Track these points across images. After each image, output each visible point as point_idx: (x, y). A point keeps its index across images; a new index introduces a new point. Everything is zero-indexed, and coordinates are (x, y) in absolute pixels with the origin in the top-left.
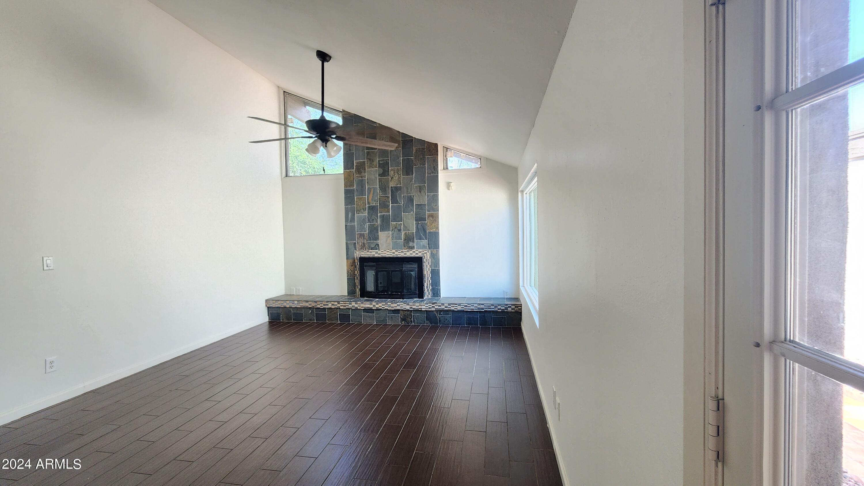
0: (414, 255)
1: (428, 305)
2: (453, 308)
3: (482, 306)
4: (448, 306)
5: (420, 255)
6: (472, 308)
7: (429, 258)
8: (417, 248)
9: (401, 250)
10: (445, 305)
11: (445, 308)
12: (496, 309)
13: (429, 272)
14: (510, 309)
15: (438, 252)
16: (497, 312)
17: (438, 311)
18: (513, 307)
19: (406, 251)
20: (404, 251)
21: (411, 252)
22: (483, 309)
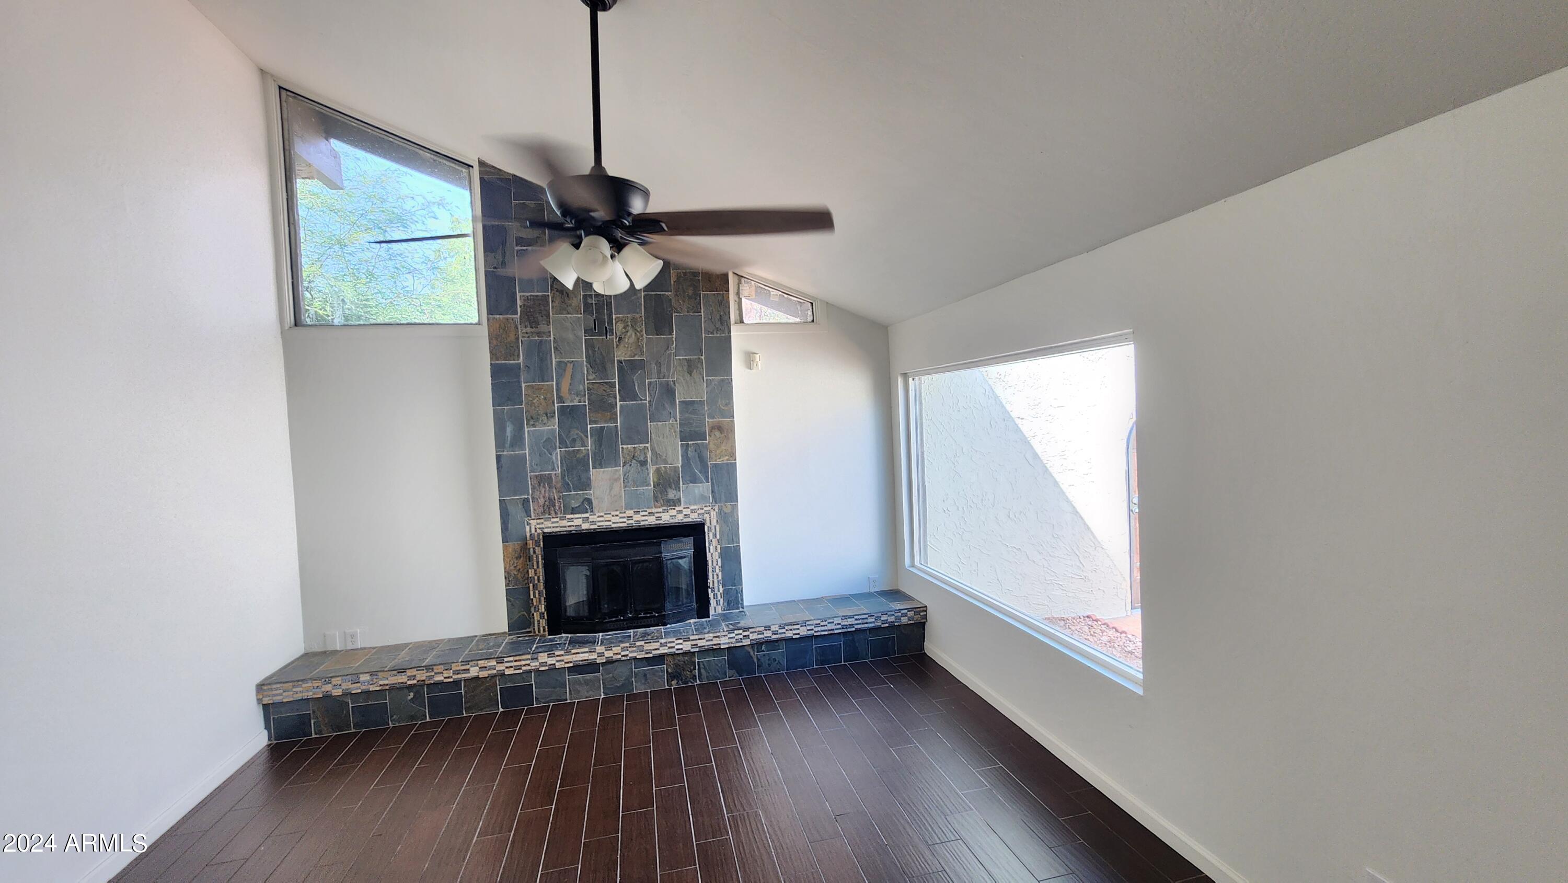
0: (680, 519)
1: (733, 635)
2: (789, 634)
3: (851, 621)
4: (780, 631)
5: (694, 518)
6: (830, 627)
7: (714, 522)
8: (686, 503)
9: (649, 511)
10: (773, 628)
11: (774, 637)
12: (879, 623)
13: (716, 555)
14: (904, 620)
15: (735, 508)
16: (880, 628)
17: (758, 645)
18: (911, 614)
19: (660, 510)
20: (654, 510)
21: (673, 512)
22: (852, 626)
